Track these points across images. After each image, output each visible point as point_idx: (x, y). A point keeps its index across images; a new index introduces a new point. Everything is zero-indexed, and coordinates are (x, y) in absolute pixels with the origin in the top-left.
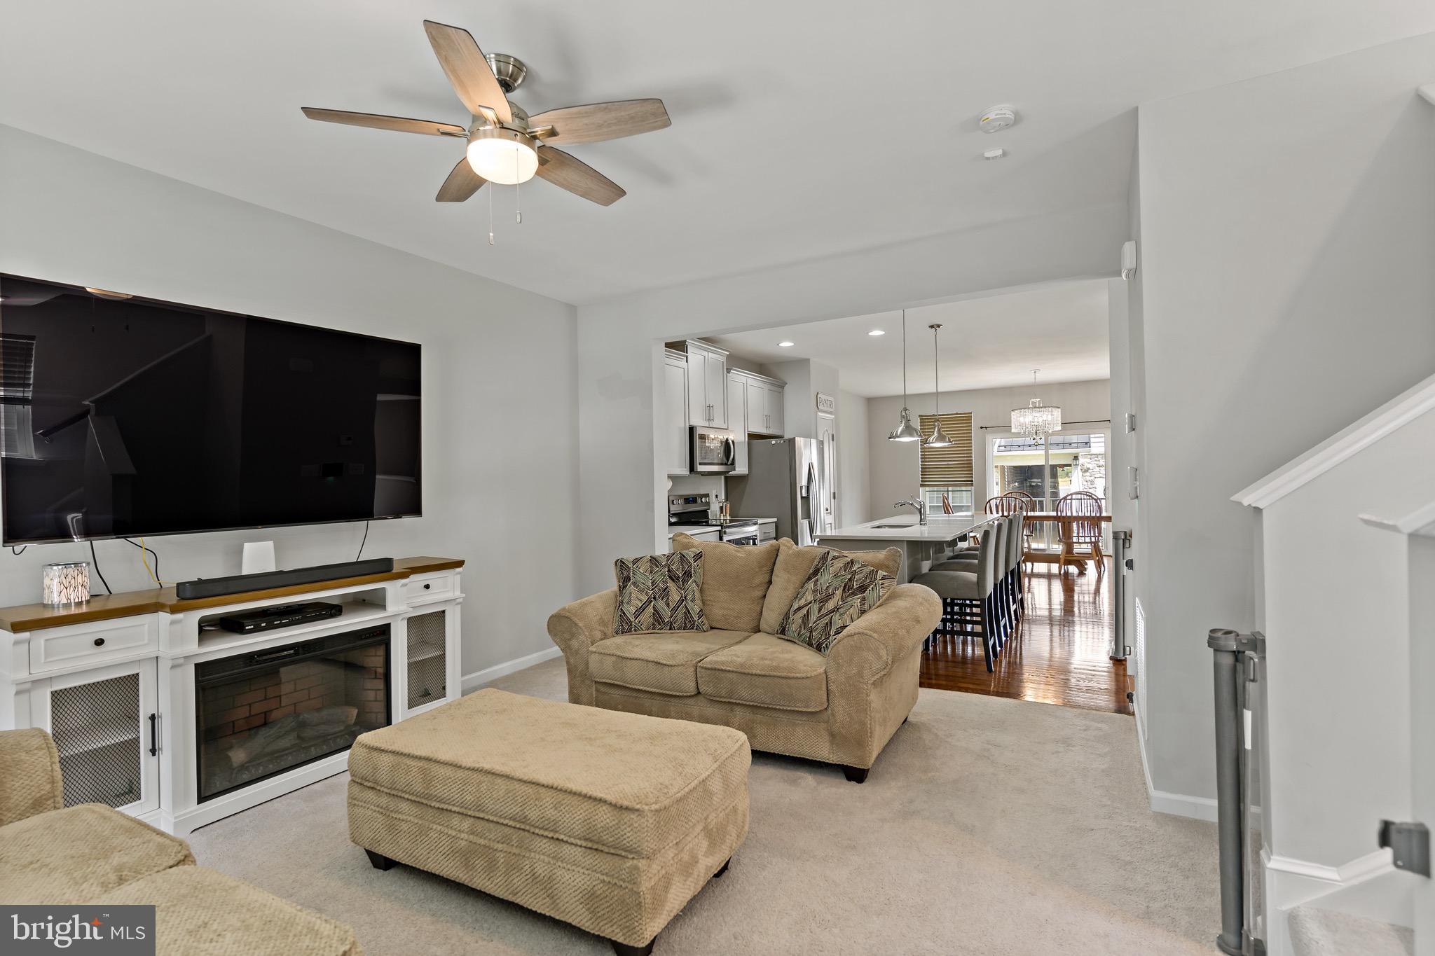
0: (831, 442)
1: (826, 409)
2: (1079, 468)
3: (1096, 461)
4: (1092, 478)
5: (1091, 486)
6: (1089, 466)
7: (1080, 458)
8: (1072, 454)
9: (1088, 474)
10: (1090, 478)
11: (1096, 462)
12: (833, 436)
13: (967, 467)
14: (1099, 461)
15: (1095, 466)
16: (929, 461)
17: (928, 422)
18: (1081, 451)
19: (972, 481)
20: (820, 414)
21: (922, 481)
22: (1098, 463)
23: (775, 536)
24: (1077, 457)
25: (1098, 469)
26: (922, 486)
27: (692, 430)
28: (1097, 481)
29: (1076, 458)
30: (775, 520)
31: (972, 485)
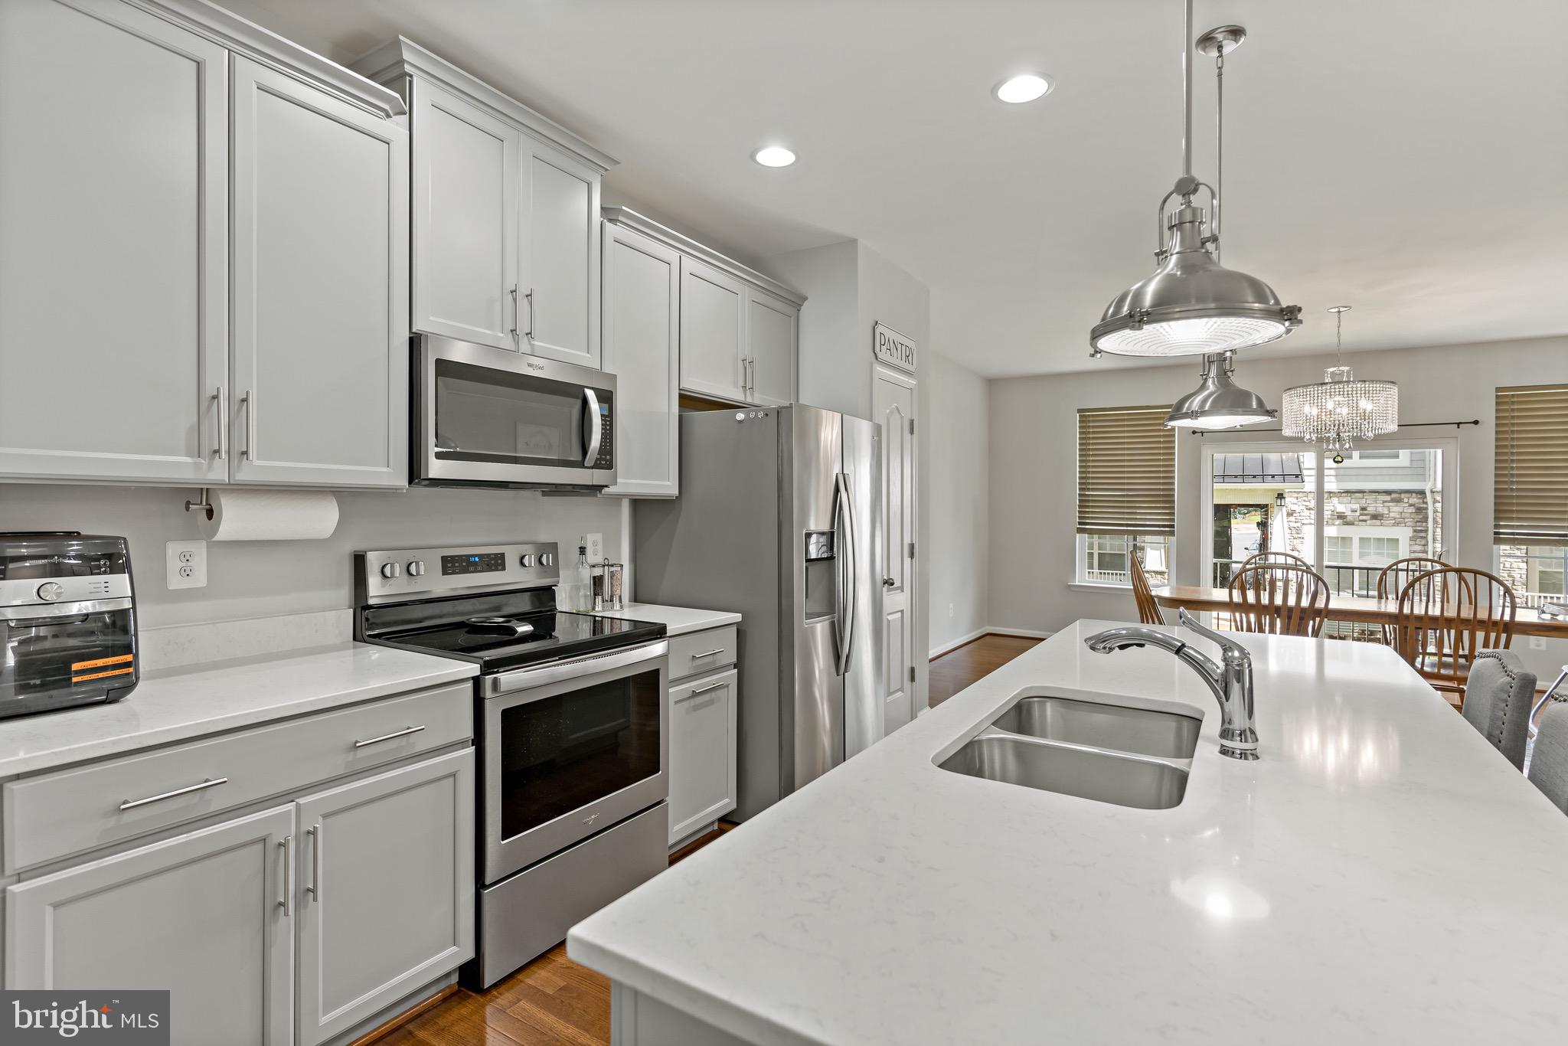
0: (907, 435)
1: (894, 360)
2: (1284, 509)
3: (1304, 501)
4: (1299, 525)
5: (1296, 536)
6: (1294, 507)
7: (1285, 495)
8: (1275, 490)
9: (1292, 519)
10: (1296, 525)
11: (1304, 503)
12: (912, 422)
13: (1163, 502)
14: (1309, 501)
15: (1304, 508)
16: (1093, 490)
17: (1094, 421)
18: (1286, 487)
19: (1172, 526)
20: (880, 369)
21: (1080, 523)
22: (1307, 504)
23: (734, 660)
24: (1279, 494)
25: (1307, 512)
26: (1080, 531)
27: (415, 343)
28: (1305, 528)
29: (1280, 496)
30: (737, 617)
31: (1172, 533)
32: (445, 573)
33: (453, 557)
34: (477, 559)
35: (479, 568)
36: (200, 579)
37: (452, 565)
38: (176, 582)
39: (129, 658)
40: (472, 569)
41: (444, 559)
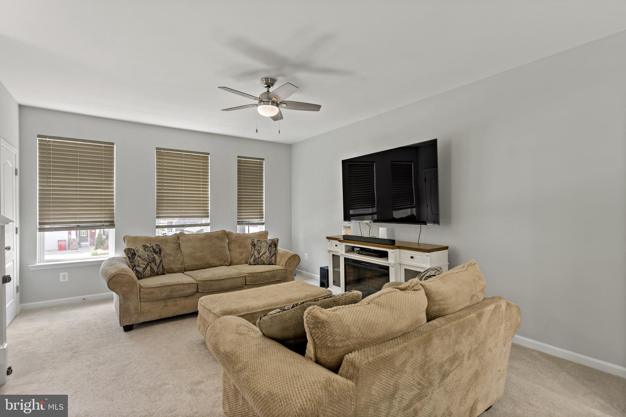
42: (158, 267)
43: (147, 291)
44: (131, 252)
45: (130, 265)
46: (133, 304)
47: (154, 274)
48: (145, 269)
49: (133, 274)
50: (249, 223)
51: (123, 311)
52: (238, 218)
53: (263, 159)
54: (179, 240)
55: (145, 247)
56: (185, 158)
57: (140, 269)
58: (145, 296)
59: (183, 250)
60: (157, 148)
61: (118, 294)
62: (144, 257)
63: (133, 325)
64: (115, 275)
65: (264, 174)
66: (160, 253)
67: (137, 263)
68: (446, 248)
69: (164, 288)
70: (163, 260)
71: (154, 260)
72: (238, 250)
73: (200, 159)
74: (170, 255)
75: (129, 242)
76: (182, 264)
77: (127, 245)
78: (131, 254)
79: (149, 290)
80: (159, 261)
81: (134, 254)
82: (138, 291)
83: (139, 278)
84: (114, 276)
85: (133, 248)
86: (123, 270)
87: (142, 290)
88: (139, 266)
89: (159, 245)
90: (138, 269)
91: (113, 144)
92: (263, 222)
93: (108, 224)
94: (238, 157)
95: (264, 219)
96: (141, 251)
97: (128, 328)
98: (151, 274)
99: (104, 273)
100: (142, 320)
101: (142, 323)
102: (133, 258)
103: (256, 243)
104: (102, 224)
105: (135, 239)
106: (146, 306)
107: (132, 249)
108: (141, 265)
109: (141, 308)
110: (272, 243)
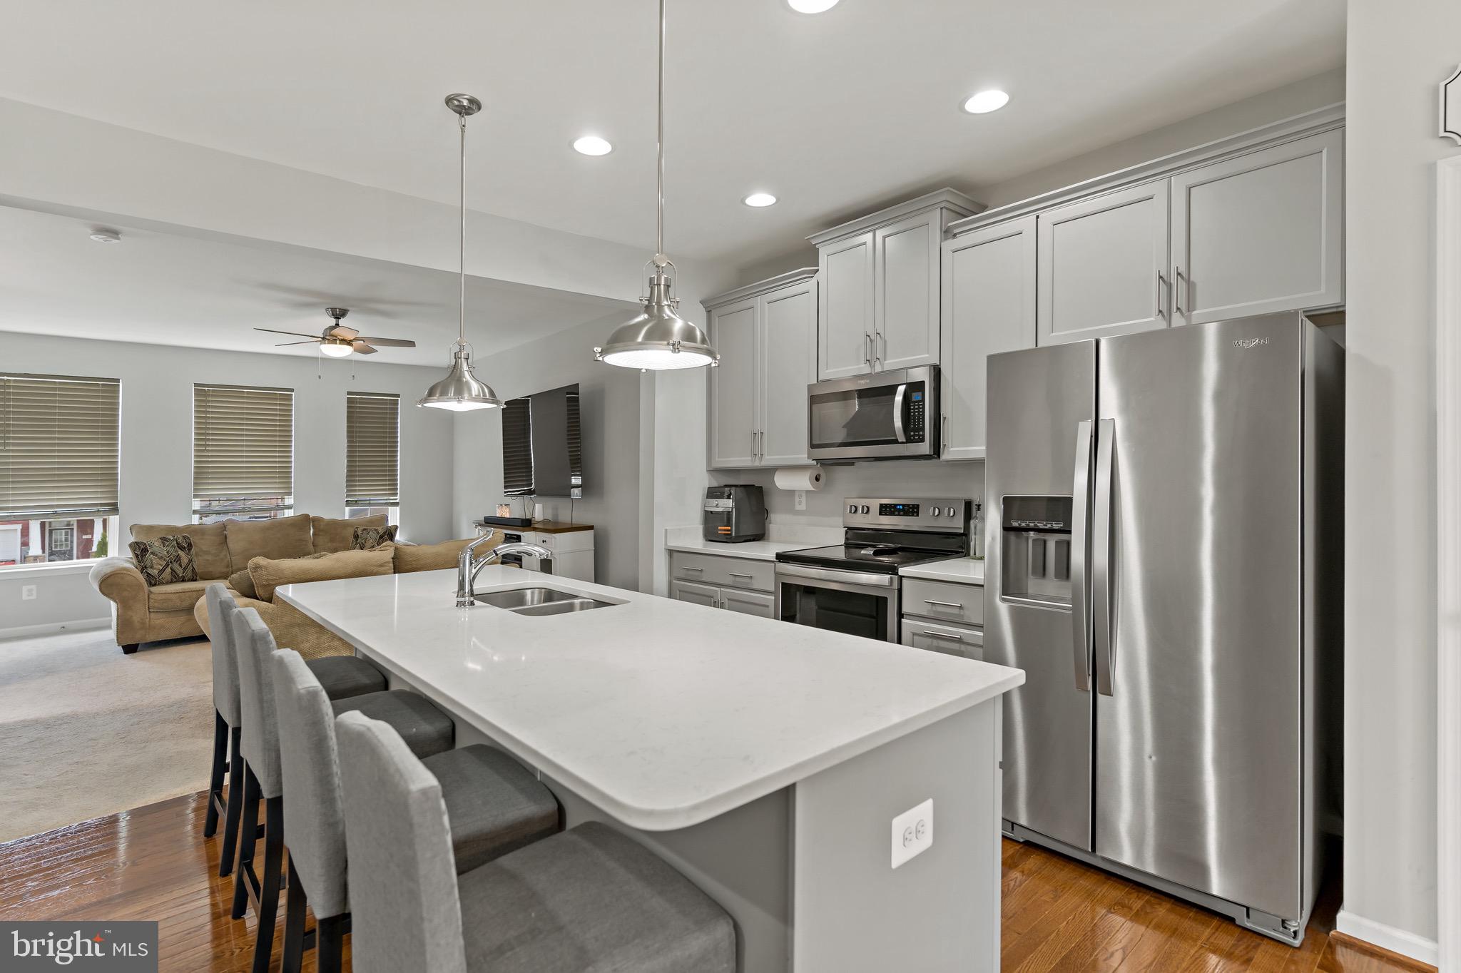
32: (880, 514)
33: (886, 505)
34: (901, 507)
35: (902, 513)
36: (803, 507)
37: (885, 510)
38: (798, 507)
39: (729, 528)
40: (896, 513)
41: (882, 506)
42: (185, 569)
43: (160, 598)
44: (139, 547)
45: (138, 566)
46: (138, 614)
47: (176, 579)
48: (161, 572)
49: (141, 578)
50: (370, 503)
51: (124, 625)
52: (348, 496)
53: (398, 396)
54: (225, 530)
55: (164, 540)
56: (247, 398)
57: (154, 572)
58: (156, 605)
59: (230, 545)
60: (196, 385)
61: (116, 602)
62: (161, 555)
63: (137, 645)
64: (111, 575)
65: (399, 421)
66: (189, 550)
67: (148, 564)
68: (591, 528)
69: (188, 594)
70: (195, 559)
71: (178, 559)
72: (330, 544)
73: (276, 399)
74: (207, 553)
75: (138, 533)
76: (228, 567)
77: (136, 537)
78: (140, 550)
79: (163, 597)
80: (186, 561)
81: (145, 550)
82: (147, 596)
83: (151, 585)
84: (109, 576)
85: (145, 542)
86: (126, 569)
87: (152, 596)
88: (152, 567)
89: (188, 538)
90: (150, 571)
91: (118, 380)
92: (397, 501)
93: (107, 508)
94: (349, 393)
95: (398, 497)
96: (156, 545)
97: (130, 649)
98: (172, 579)
99: (95, 576)
100: (152, 638)
101: (152, 642)
102: (142, 556)
103: (359, 533)
104: (95, 508)
105: (150, 529)
106: (158, 620)
107: (141, 543)
108: (155, 566)
109: (150, 621)
110: (385, 533)
